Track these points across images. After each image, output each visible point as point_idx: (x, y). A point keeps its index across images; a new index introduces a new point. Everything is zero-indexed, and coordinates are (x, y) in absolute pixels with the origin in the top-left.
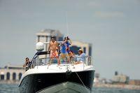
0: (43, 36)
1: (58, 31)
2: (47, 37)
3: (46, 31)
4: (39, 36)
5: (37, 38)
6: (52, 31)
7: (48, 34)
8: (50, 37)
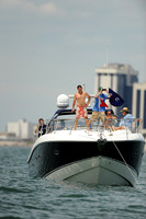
0: (106, 74)
1: (130, 66)
2: (112, 75)
3: (111, 65)
4: (100, 74)
5: (97, 77)
6: (120, 66)
7: (114, 71)
8: (118, 75)
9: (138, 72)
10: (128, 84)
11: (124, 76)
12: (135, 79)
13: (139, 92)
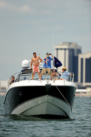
0: (61, 49)
1: (76, 44)
2: (65, 49)
3: (64, 43)
4: (57, 49)
5: (56, 51)
6: (70, 44)
7: (66, 47)
8: (69, 49)
9: (81, 47)
10: (75, 55)
11: (73, 50)
12: (79, 51)
13: (82, 59)
